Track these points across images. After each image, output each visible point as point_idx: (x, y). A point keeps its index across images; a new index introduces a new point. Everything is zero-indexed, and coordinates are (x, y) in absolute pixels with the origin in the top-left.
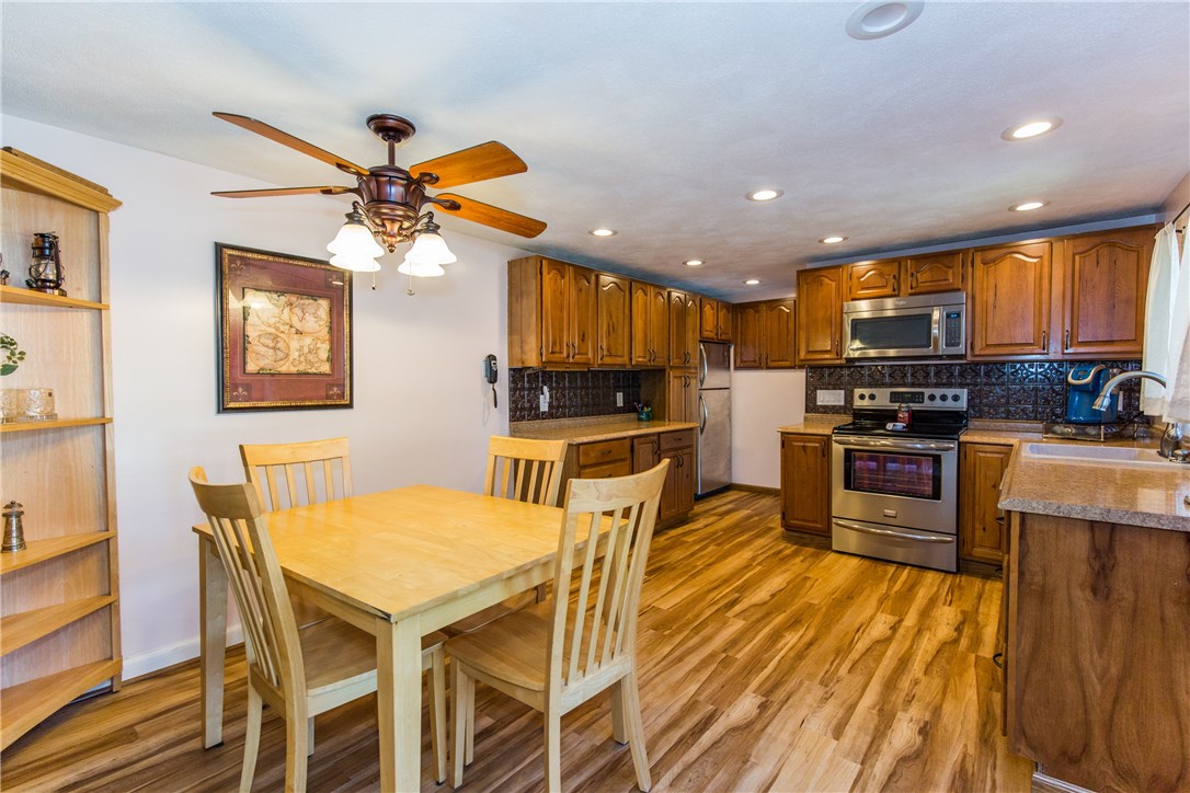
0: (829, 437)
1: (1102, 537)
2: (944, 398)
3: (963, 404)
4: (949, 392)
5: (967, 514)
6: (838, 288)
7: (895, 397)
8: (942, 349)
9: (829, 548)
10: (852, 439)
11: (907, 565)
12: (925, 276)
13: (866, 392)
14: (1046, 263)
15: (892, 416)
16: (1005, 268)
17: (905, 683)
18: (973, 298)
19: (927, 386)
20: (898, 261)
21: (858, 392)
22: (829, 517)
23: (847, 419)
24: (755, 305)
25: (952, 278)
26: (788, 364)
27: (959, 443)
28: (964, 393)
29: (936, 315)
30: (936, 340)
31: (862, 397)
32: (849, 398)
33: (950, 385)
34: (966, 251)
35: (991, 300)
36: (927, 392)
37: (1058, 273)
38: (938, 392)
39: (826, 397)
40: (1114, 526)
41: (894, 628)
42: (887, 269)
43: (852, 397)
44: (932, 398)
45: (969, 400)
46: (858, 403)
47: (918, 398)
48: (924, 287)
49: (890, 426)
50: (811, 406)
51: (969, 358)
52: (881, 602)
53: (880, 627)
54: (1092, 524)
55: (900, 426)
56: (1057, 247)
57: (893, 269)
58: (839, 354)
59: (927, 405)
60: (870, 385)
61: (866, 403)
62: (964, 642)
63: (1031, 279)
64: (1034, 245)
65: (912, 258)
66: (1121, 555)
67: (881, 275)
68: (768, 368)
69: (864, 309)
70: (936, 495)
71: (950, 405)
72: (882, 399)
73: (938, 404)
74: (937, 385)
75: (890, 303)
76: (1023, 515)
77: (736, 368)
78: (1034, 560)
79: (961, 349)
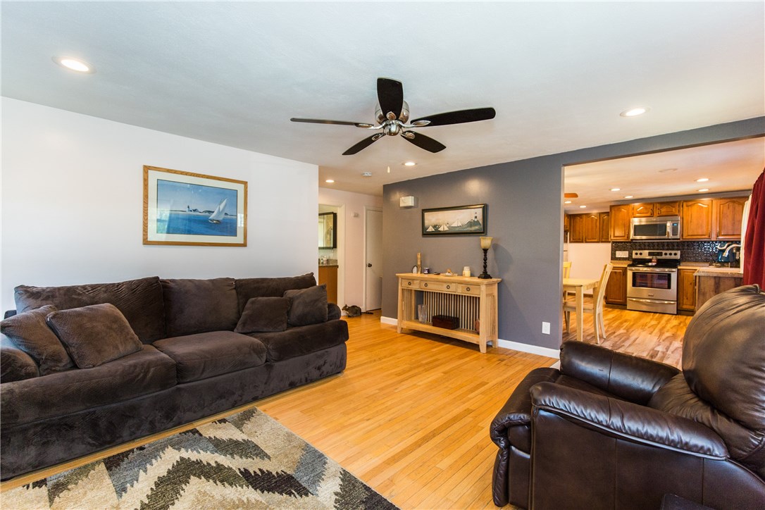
0: (626, 268)
1: (717, 279)
2: (671, 254)
3: (678, 257)
4: (673, 252)
5: (681, 293)
6: (628, 213)
7: (650, 254)
8: (671, 236)
9: (626, 309)
10: (633, 268)
11: (657, 313)
12: (664, 210)
13: (639, 252)
14: (710, 208)
15: (650, 261)
16: (695, 209)
17: (666, 330)
18: (683, 218)
19: (663, 249)
20: (653, 204)
21: (634, 252)
22: (626, 297)
23: (631, 263)
24: (580, 215)
25: (674, 211)
26: (596, 240)
27: (678, 270)
28: (679, 252)
29: (669, 224)
30: (668, 233)
31: (636, 254)
32: (630, 254)
33: (673, 249)
34: (680, 202)
35: (690, 219)
36: (664, 252)
37: (714, 211)
38: (668, 252)
39: (619, 254)
40: (720, 277)
41: (659, 323)
42: (648, 207)
43: (632, 254)
44: (666, 254)
45: (681, 255)
46: (634, 256)
47: (660, 254)
48: (663, 214)
49: (650, 264)
50: (614, 258)
51: (681, 240)
52: (651, 319)
53: (654, 322)
54: (715, 277)
55: (654, 264)
56: (714, 202)
57: (651, 207)
58: (628, 237)
59: (664, 257)
60: (639, 249)
61: (639, 256)
62: (682, 325)
63: (704, 213)
64: (706, 200)
65: (658, 203)
66: (721, 284)
67: (646, 208)
68: (586, 242)
69: (636, 221)
70: (669, 287)
71: (673, 257)
72: (645, 254)
73: (668, 257)
74: (667, 250)
75: (644, 219)
76: (699, 276)
77: (570, 242)
78: (702, 286)
79: (678, 237)
